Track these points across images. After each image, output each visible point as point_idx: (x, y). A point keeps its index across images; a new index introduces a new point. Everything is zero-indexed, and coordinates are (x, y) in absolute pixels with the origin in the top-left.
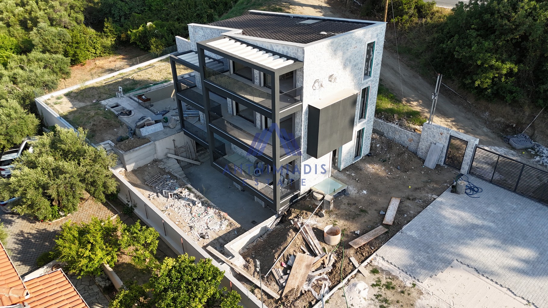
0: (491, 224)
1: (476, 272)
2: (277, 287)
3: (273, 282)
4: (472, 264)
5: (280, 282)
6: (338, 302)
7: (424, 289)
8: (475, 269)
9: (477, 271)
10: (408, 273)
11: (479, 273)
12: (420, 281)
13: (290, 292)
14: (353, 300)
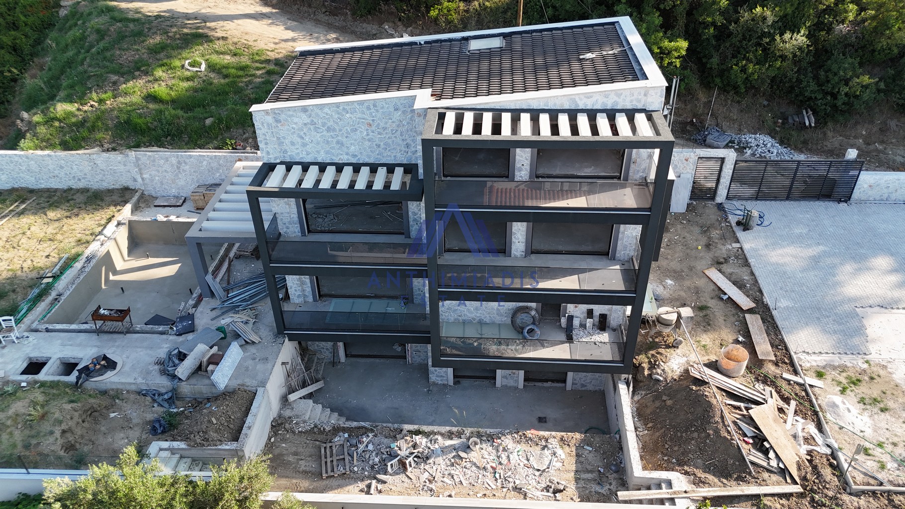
0: (821, 248)
1: (883, 309)
2: (775, 478)
3: (763, 473)
4: (871, 302)
5: (772, 467)
6: (846, 439)
7: (880, 360)
8: (879, 306)
9: (882, 307)
10: (848, 353)
11: (886, 308)
12: (867, 353)
13: (799, 469)
14: (856, 425)
